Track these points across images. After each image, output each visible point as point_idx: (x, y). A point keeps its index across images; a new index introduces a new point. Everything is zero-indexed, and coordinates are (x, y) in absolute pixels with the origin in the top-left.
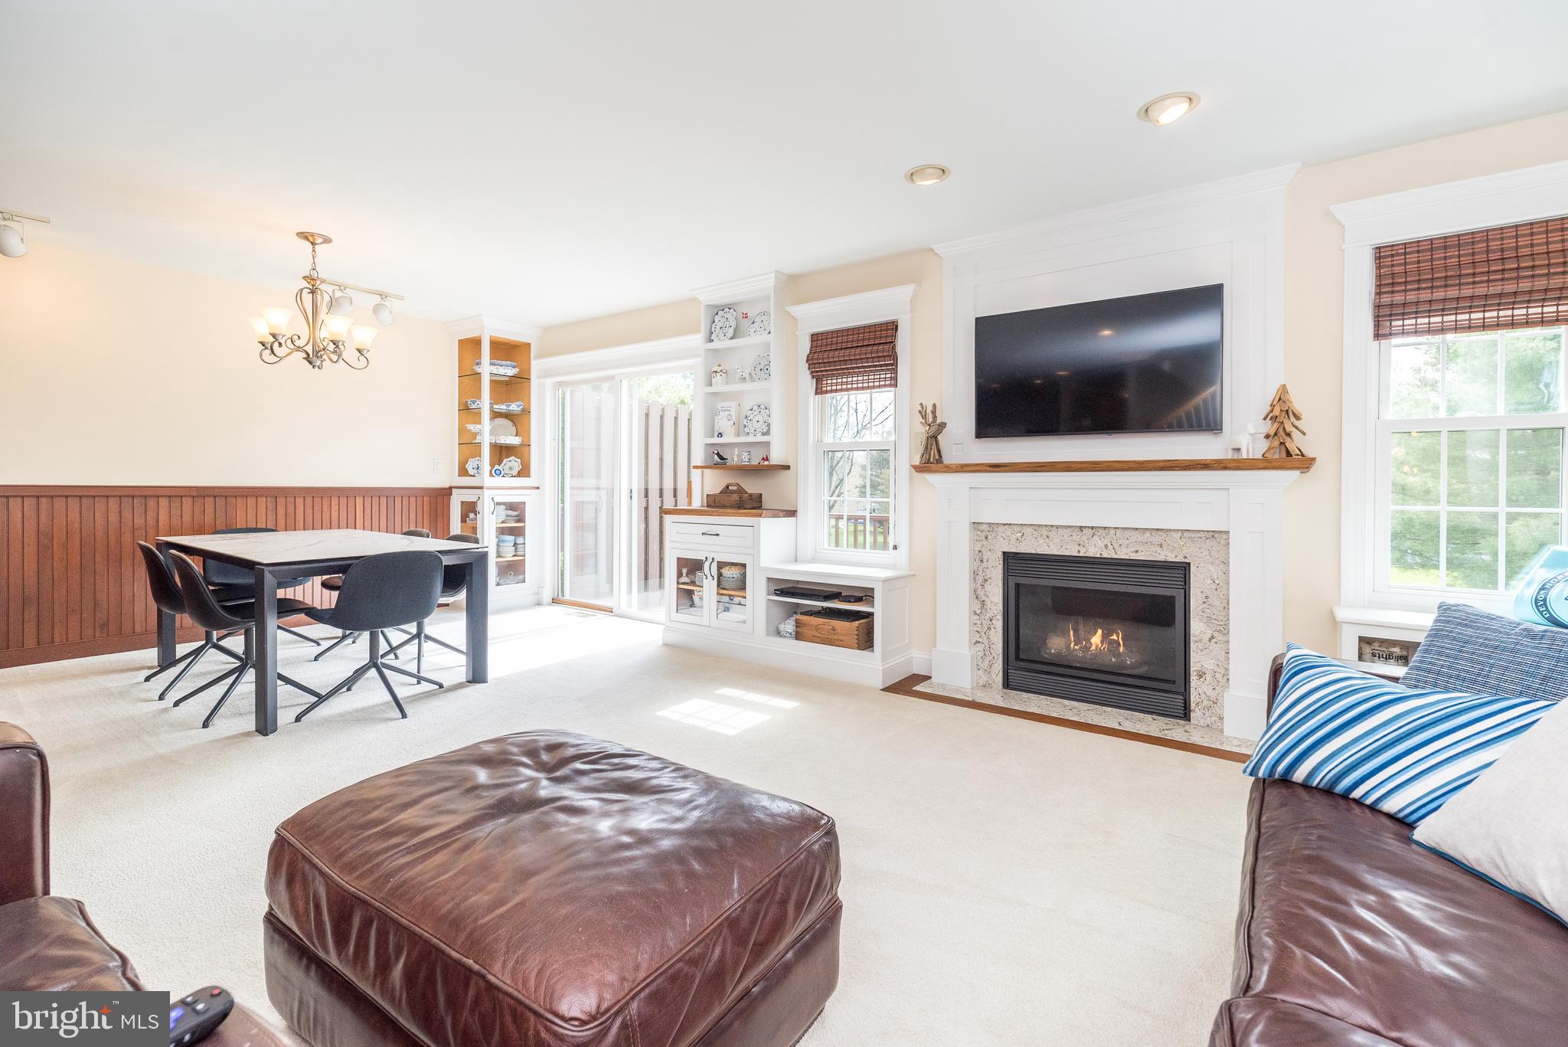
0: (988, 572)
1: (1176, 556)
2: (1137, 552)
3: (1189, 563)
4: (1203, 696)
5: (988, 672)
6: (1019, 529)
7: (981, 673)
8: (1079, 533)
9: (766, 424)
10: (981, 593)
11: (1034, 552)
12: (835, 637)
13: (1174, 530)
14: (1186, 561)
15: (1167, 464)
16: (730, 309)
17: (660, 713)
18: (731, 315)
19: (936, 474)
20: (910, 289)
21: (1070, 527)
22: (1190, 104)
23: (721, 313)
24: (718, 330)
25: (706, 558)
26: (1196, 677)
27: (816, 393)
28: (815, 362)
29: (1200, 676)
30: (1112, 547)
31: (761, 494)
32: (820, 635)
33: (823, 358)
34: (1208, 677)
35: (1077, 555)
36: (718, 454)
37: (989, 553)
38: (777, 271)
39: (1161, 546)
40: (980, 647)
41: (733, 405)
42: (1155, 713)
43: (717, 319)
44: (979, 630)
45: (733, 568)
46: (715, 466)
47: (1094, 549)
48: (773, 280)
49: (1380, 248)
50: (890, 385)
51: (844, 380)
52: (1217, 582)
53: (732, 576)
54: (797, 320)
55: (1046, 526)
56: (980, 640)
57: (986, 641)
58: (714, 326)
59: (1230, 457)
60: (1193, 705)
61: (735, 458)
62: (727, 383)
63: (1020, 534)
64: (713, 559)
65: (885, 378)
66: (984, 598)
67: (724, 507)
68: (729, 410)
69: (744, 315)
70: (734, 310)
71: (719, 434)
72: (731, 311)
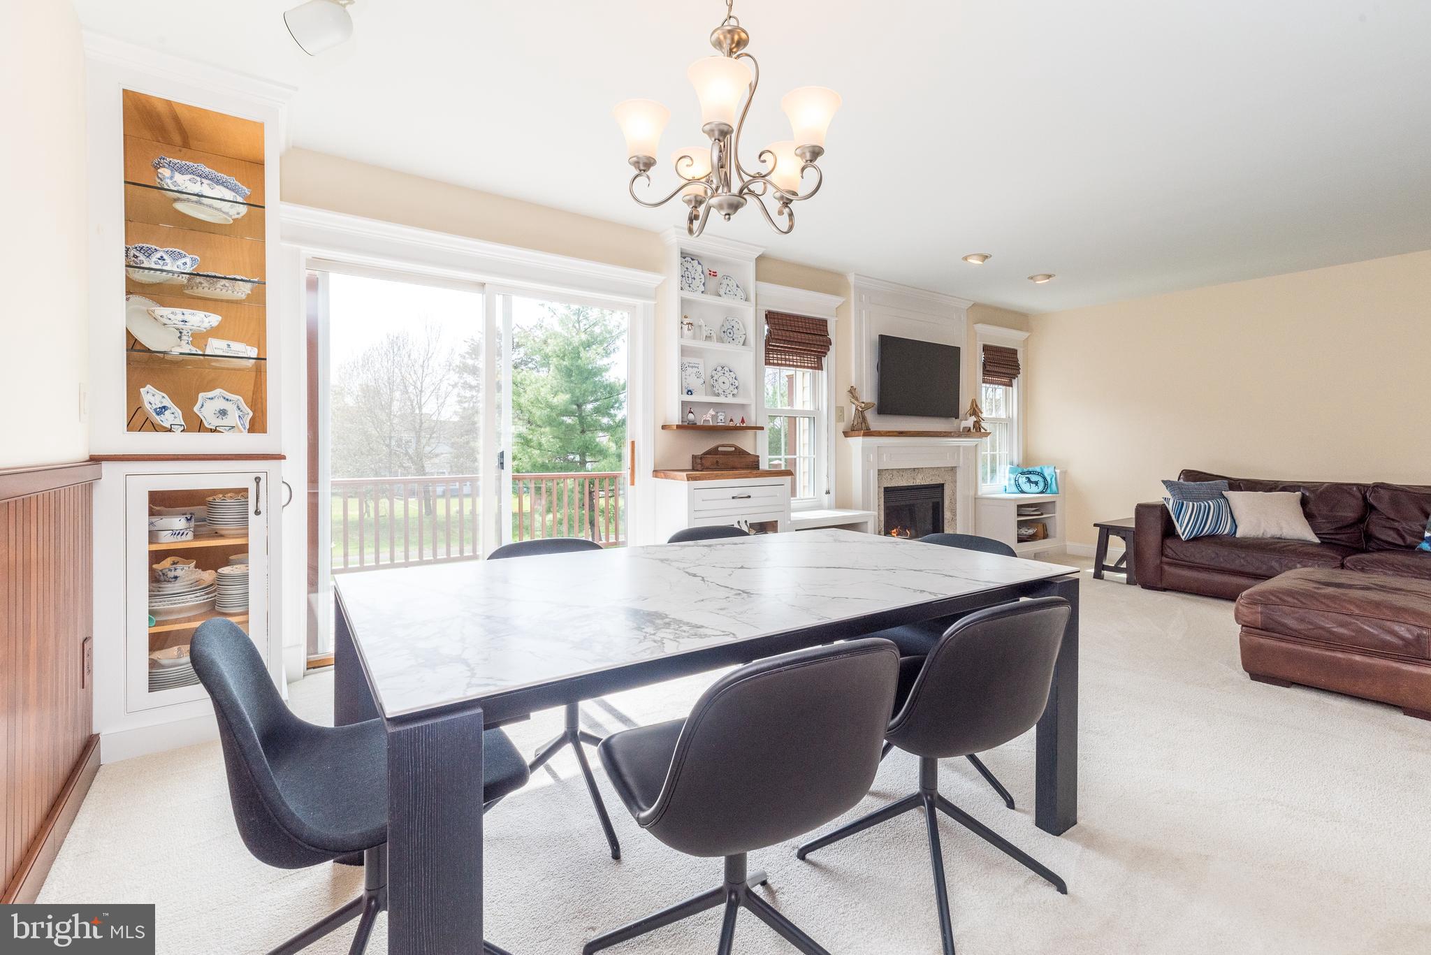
1: (940, 481)
3: (944, 484)
6: (893, 472)
9: (734, 386)
14: (944, 482)
21: (910, 469)
25: (739, 522)
27: (765, 363)
28: (772, 337)
30: (924, 478)
31: (755, 454)
39: (936, 476)
41: (701, 363)
47: (918, 480)
48: (759, 254)
49: (985, 347)
50: (816, 368)
52: (952, 492)
59: (961, 431)
61: (707, 417)
62: (694, 339)
63: (891, 476)
64: (746, 522)
65: (814, 361)
67: (734, 468)
68: (698, 368)
69: (712, 273)
70: (699, 263)
71: (689, 391)
72: (695, 263)
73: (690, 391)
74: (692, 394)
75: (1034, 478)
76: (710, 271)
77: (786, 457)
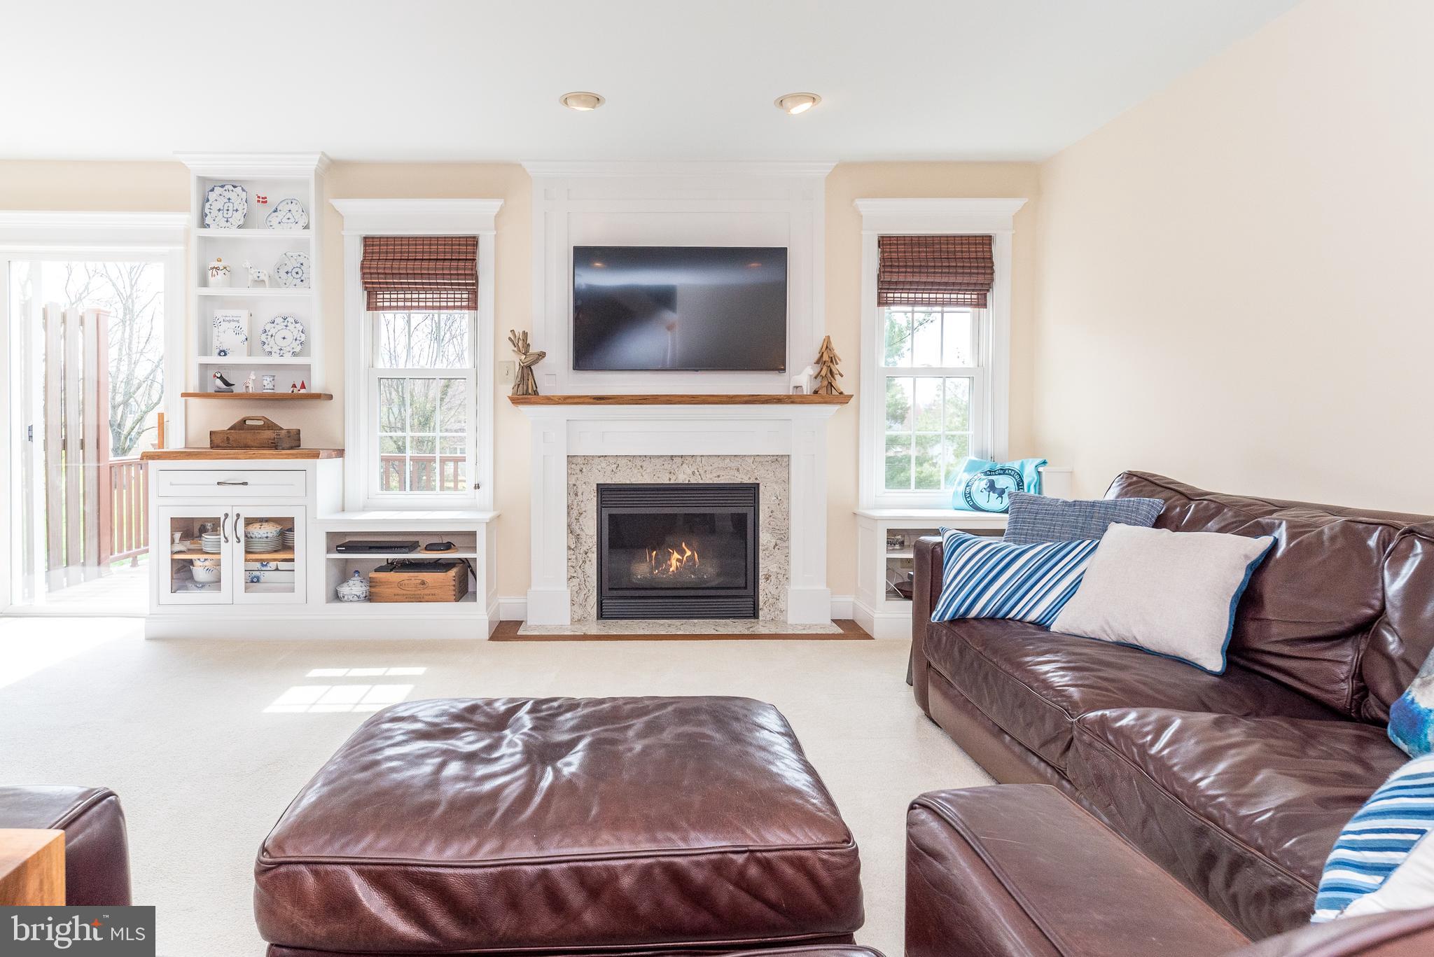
0: (582, 505)
1: (750, 478)
2: (719, 476)
3: (758, 484)
4: (769, 596)
5: (583, 606)
6: (614, 460)
7: (576, 608)
8: (670, 462)
9: (298, 342)
10: (576, 527)
11: (628, 482)
12: (426, 592)
13: (748, 456)
14: (757, 482)
15: (750, 398)
16: (235, 187)
17: (268, 710)
18: (236, 196)
19: (536, 406)
20: (494, 205)
21: (662, 456)
22: (814, 102)
23: (218, 190)
24: (215, 212)
25: (226, 515)
26: (764, 580)
27: (369, 308)
28: (372, 271)
29: (767, 579)
30: (698, 473)
31: (299, 430)
32: (405, 592)
33: (385, 268)
34: (773, 578)
35: (668, 482)
36: (221, 378)
37: (584, 486)
38: (323, 153)
39: (738, 470)
40: (575, 581)
41: (243, 315)
42: (731, 617)
43: (212, 196)
44: (574, 564)
45: (265, 525)
46: (218, 394)
47: (683, 476)
48: (316, 163)
49: (883, 237)
50: (468, 308)
51: (409, 296)
52: (779, 498)
53: (266, 535)
54: (343, 217)
55: (640, 456)
56: (575, 575)
57: (581, 576)
58: (207, 205)
59: (791, 394)
60: (761, 604)
61: (247, 383)
62: (231, 286)
63: (616, 466)
64: (238, 515)
65: (462, 298)
66: (578, 532)
67: (246, 447)
68: (238, 321)
69: (261, 200)
70: (243, 190)
71: (221, 351)
72: (239, 190)
73: (224, 351)
74: (225, 355)
75: (1002, 482)
76: (259, 197)
77: (413, 434)
